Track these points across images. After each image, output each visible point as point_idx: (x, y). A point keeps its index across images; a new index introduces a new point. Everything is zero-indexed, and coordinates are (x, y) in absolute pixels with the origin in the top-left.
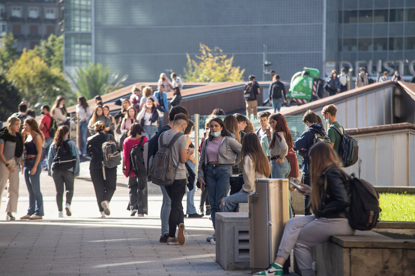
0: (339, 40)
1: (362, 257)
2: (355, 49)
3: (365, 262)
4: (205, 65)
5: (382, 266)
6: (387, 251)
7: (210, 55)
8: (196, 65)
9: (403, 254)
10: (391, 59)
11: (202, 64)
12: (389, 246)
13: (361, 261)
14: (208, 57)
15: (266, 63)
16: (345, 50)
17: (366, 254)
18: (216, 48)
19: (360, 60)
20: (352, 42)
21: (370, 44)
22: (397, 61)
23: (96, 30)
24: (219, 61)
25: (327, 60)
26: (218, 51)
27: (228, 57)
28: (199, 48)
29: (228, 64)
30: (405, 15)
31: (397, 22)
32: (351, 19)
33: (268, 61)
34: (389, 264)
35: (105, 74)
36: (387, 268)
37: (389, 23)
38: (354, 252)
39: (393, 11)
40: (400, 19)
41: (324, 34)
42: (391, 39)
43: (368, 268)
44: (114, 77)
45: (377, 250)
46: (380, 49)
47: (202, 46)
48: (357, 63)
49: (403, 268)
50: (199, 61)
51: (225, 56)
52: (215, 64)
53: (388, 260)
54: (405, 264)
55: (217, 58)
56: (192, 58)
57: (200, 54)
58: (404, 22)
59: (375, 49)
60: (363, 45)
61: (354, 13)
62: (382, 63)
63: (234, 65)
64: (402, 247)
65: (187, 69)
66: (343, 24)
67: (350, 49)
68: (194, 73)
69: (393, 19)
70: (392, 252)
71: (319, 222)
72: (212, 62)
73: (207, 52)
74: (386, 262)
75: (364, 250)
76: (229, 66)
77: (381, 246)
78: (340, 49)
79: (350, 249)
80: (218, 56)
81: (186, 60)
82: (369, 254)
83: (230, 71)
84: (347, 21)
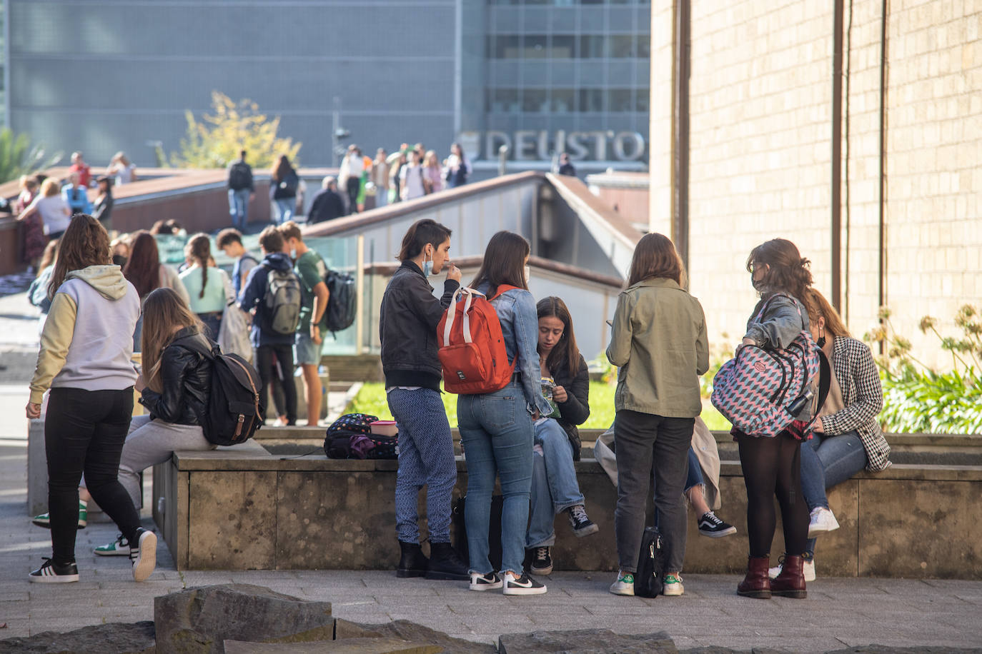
0: (487, 92)
1: (209, 486)
2: (516, 110)
3: (215, 494)
4: (223, 134)
5: (242, 500)
6: (252, 476)
7: (233, 115)
8: (205, 133)
9: (278, 480)
10: (582, 129)
11: (217, 132)
12: (256, 467)
13: (208, 493)
14: (228, 118)
15: (340, 132)
16: (497, 108)
17: (216, 481)
18: (245, 102)
19: (525, 128)
20: (508, 97)
21: (543, 99)
22: (594, 134)
23: (12, 61)
24: (250, 127)
25: (463, 130)
26: (248, 108)
27: (269, 119)
28: (210, 100)
29: (268, 132)
30: (607, 47)
31: (593, 60)
32: (509, 51)
33: (345, 127)
34: (254, 498)
35: (17, 149)
36: (251, 503)
37: (578, 61)
38: (196, 478)
39: (585, 39)
40: (599, 54)
41: (458, 79)
42: (583, 92)
43: (218, 504)
44: (36, 154)
45: (236, 473)
46: (562, 110)
47: (217, 98)
48: (520, 136)
49: (278, 504)
50: (211, 127)
51: (261, 118)
52: (243, 133)
53: (253, 489)
54: (281, 496)
55: (246, 121)
56: (199, 119)
57: (214, 113)
58: (606, 60)
59: (553, 109)
60: (532, 101)
61: (513, 41)
62: (566, 137)
63: (281, 135)
64: (276, 469)
65: (189, 141)
66: (494, 62)
67: (506, 109)
68: (202, 150)
69: (585, 54)
70: (261, 476)
71: (153, 428)
72: (238, 129)
73: (227, 109)
74: (250, 494)
75: (213, 474)
76: (270, 137)
77: (242, 466)
78: (488, 108)
79: (190, 472)
80: (249, 116)
81: (186, 124)
82: (222, 481)
83: (272, 146)
84: (500, 55)
